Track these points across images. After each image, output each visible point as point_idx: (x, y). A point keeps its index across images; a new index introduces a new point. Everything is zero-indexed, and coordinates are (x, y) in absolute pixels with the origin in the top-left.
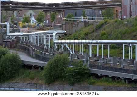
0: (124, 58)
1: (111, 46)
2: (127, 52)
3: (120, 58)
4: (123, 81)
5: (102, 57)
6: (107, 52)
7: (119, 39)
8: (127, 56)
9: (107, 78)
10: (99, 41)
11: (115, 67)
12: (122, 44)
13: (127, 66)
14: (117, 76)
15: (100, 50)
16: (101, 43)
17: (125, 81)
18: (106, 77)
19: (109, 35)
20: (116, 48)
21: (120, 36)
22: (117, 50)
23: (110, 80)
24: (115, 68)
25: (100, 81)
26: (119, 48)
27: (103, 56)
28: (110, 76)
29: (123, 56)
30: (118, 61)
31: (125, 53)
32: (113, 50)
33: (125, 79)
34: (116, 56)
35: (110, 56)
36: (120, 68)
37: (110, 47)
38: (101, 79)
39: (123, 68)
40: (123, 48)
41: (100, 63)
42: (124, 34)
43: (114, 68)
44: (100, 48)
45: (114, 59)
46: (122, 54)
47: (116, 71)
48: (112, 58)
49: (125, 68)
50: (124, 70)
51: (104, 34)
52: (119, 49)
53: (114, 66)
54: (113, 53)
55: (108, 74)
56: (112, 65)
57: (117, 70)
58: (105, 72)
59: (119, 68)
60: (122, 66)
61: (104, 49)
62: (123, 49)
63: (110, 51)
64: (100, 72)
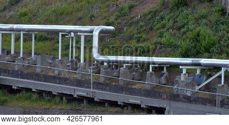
0: (60, 58)
1: (38, 37)
2: (66, 47)
3: (54, 58)
4: (58, 99)
5: (21, 55)
6: (31, 46)
7: (51, 23)
8: (65, 55)
9: (28, 94)
10: (15, 26)
11: (43, 73)
12: (56, 32)
13: (65, 72)
14: (46, 90)
15: (18, 42)
16: (19, 30)
17: (62, 99)
18: (26, 92)
19: (34, 15)
20: (46, 39)
21: (53, 18)
22: (48, 43)
23: (35, 96)
24: (44, 75)
25: (17, 99)
26: (52, 39)
27: (23, 54)
28: (35, 90)
29: (58, 55)
30: (50, 63)
31: (62, 49)
32: (41, 44)
33: (61, 95)
34: (47, 54)
35: (35, 54)
36: (53, 75)
37: (35, 38)
38: (18, 95)
39: (59, 75)
40: (58, 39)
41: (17, 65)
42: (61, 14)
43: (42, 76)
44: (17, 39)
45: (43, 60)
46: (57, 50)
47: (45, 81)
48: (39, 57)
49: (62, 76)
50: (60, 79)
51: (25, 14)
52: (52, 41)
53: (42, 71)
54: (41, 48)
55: (30, 87)
56: (38, 70)
57: (47, 78)
58: (26, 82)
59: (51, 76)
60: (56, 72)
61: (25, 40)
62: (58, 42)
63: (35, 44)
64: (17, 82)
